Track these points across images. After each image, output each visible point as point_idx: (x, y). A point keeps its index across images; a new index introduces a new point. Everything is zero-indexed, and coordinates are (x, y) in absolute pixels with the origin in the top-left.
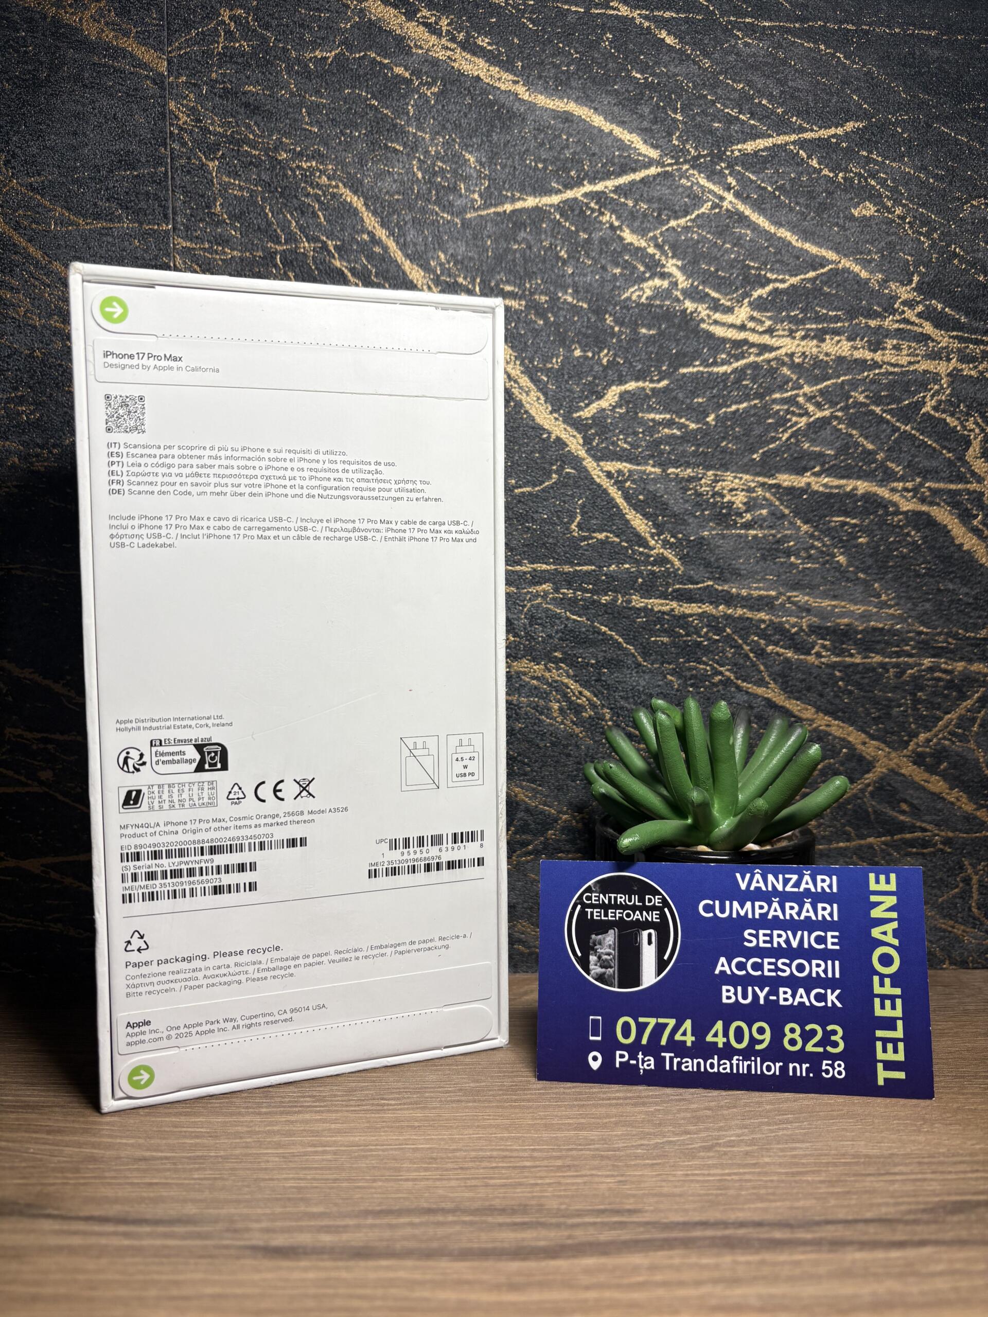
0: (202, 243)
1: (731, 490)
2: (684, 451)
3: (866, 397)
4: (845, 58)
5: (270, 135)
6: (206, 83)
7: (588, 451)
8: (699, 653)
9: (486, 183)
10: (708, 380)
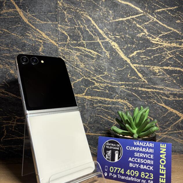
0: (63, 25)
1: (156, 69)
2: (147, 63)
3: (179, 53)
5: (76, 8)
7: (131, 62)
8: (151, 98)
9: (113, 16)
10: (152, 50)
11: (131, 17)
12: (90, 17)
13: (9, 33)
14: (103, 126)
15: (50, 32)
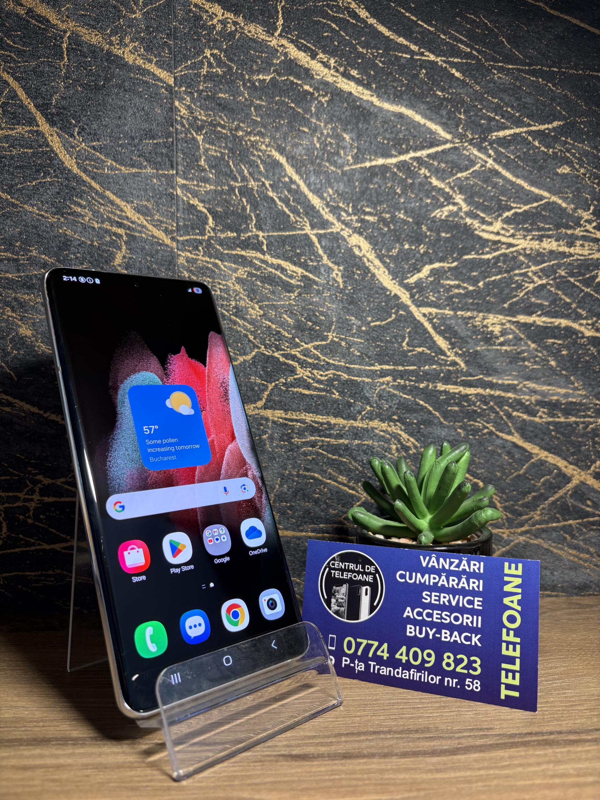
0: (193, 181)
1: (493, 324)
2: (466, 302)
3: (566, 273)
4: (553, 86)
5: (233, 122)
6: (197, 91)
7: (413, 302)
8: (475, 416)
9: (356, 151)
10: (479, 263)
11: (412, 154)
12: (281, 154)
13: (13, 205)
14: (323, 506)
15: (149, 200)
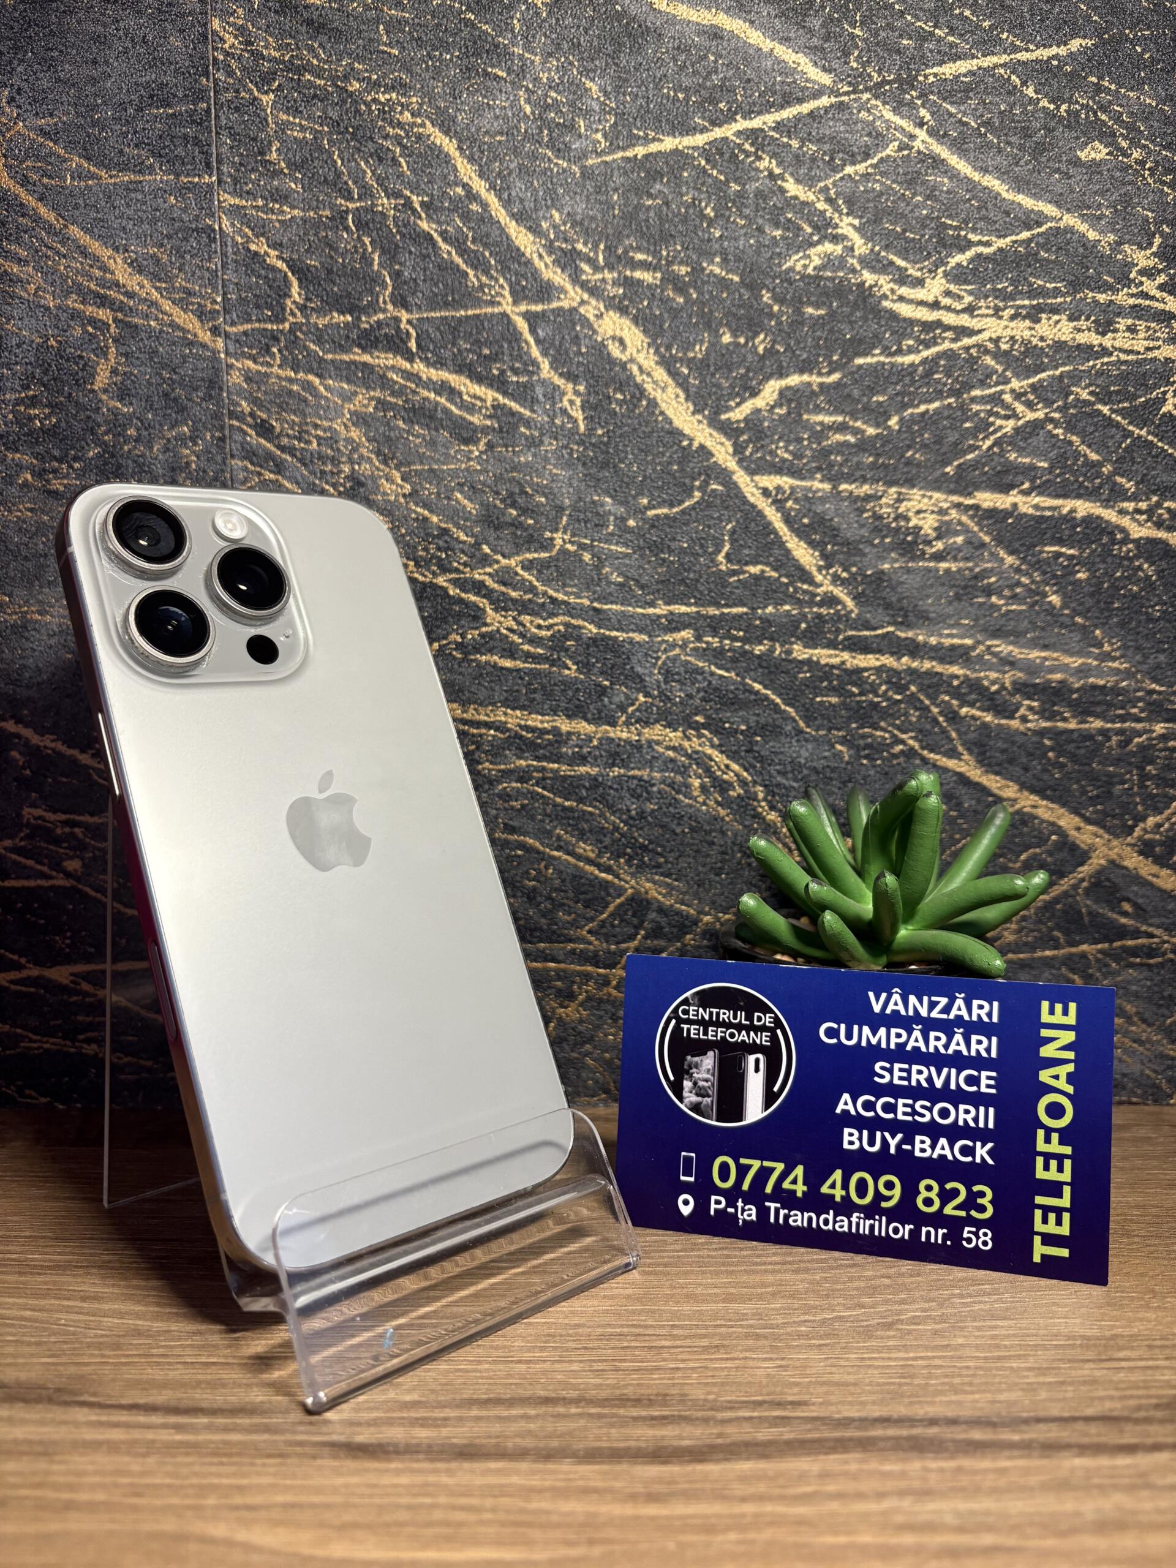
0: (255, 199)
1: (919, 512)
2: (858, 463)
3: (1091, 393)
5: (339, 60)
7: (740, 462)
8: (875, 716)
9: (612, 119)
10: (890, 372)
11: (741, 124)
12: (446, 133)
14: (546, 905)
15: (162, 245)
